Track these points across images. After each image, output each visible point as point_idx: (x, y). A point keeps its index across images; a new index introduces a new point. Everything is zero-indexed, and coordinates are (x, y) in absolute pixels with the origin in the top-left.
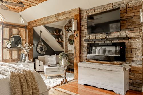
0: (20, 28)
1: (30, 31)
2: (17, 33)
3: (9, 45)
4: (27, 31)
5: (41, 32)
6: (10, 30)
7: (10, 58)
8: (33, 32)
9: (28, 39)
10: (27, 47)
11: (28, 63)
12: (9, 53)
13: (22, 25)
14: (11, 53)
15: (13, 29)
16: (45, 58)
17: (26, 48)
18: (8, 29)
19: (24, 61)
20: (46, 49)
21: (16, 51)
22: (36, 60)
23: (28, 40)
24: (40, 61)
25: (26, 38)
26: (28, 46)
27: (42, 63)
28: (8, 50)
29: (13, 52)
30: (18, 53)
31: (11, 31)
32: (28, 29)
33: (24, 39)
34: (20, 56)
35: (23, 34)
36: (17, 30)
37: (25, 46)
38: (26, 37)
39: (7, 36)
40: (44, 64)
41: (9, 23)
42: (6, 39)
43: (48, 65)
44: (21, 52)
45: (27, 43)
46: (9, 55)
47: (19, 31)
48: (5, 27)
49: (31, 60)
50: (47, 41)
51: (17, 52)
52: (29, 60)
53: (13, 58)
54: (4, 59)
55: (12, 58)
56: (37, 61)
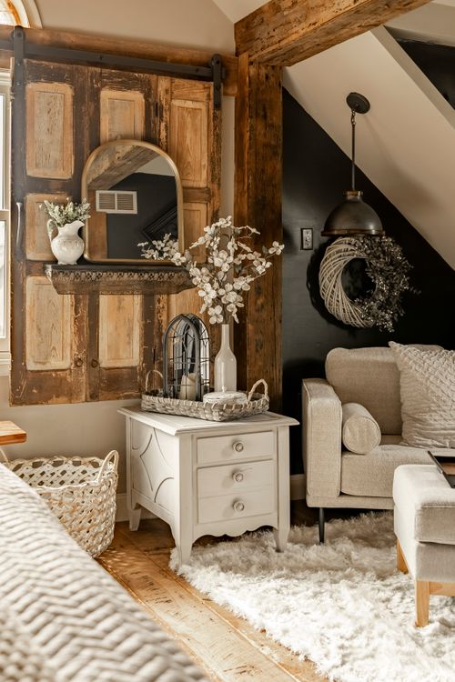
0: (163, 83)
1: (252, 107)
2: (140, 128)
3: (69, 239)
4: (230, 105)
5: (358, 104)
6: (78, 100)
7: (77, 362)
8: (277, 118)
9: (239, 180)
10: (222, 261)
11: (232, 415)
12: (69, 314)
13: (181, 54)
14: (84, 312)
15: (106, 94)
16: (395, 371)
17: (215, 270)
18: (66, 90)
19: (199, 399)
20: (403, 284)
21: (127, 298)
22: (310, 386)
23: (239, 195)
24: (346, 397)
25: (215, 176)
26: (231, 245)
27: (364, 423)
28: (60, 289)
29: (104, 301)
30: (149, 313)
31: (88, 108)
32: (234, 90)
33: (200, 179)
34: (163, 347)
35: (189, 135)
36: (137, 97)
37: (209, 251)
38: (215, 162)
39: (55, 154)
40: (393, 432)
41: (70, 39)
42: (43, 186)
43: (442, 461)
44: (177, 303)
45: (225, 222)
46: (69, 329)
47: (154, 110)
48: (36, 79)
49: (260, 389)
50: (420, 196)
51: (134, 303)
52: (242, 386)
53: (105, 360)
54: (31, 366)
55: (94, 363)
56: (321, 403)
